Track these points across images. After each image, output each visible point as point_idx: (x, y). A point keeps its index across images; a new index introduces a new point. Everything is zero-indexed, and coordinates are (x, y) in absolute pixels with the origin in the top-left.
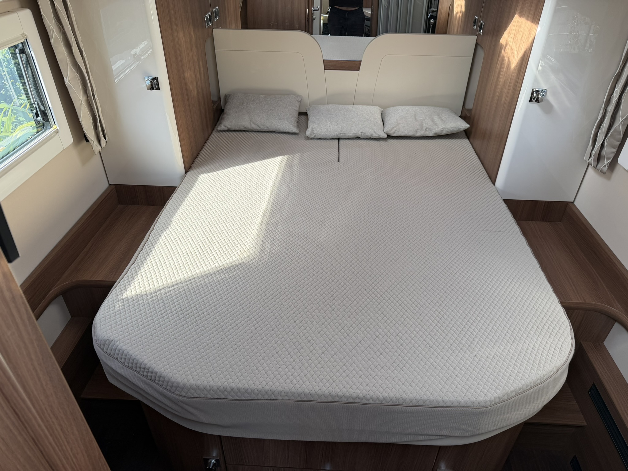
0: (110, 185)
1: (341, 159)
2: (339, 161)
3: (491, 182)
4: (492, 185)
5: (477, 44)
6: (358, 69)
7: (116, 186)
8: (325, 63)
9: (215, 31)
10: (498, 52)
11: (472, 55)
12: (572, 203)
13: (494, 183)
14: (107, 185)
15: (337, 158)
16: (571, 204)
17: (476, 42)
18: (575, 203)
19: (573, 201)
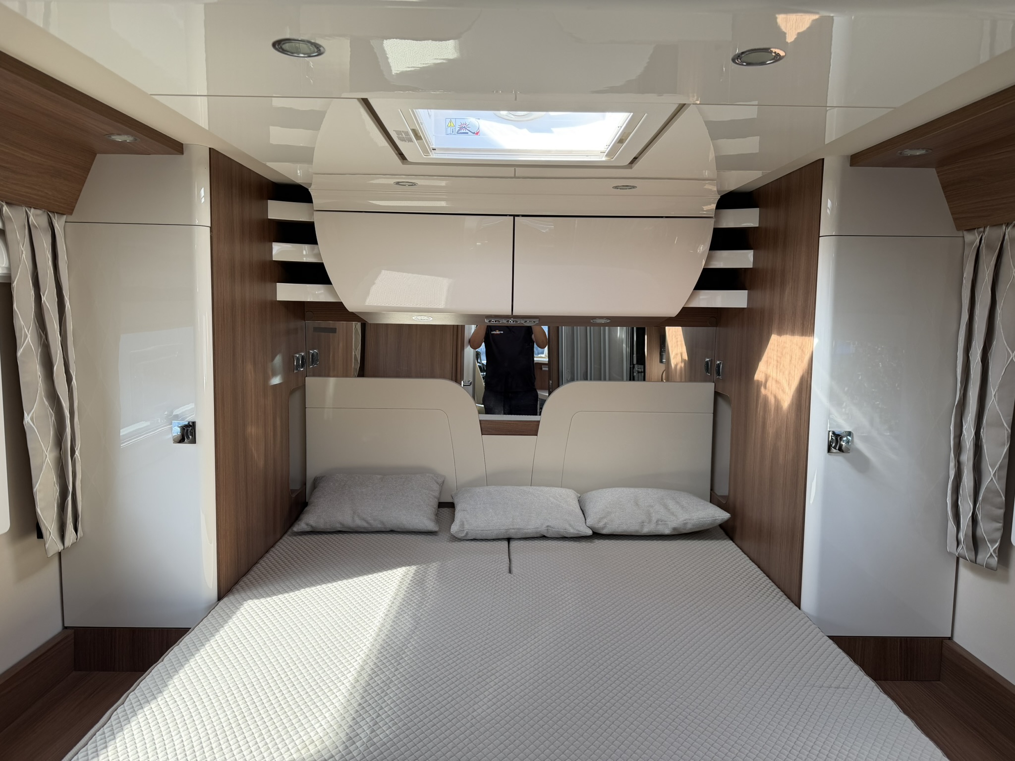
0: (65, 628)
1: (514, 569)
2: (510, 572)
3: (791, 605)
4: (796, 608)
5: (717, 394)
6: (535, 433)
7: (77, 630)
8: (482, 425)
9: (309, 380)
10: (755, 394)
11: (712, 411)
12: (950, 639)
13: (798, 605)
14: (58, 628)
15: (508, 568)
16: (948, 641)
17: (715, 392)
18: (957, 639)
19: (950, 636)
